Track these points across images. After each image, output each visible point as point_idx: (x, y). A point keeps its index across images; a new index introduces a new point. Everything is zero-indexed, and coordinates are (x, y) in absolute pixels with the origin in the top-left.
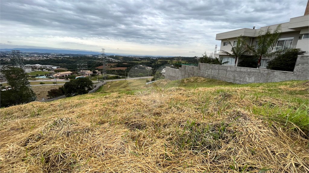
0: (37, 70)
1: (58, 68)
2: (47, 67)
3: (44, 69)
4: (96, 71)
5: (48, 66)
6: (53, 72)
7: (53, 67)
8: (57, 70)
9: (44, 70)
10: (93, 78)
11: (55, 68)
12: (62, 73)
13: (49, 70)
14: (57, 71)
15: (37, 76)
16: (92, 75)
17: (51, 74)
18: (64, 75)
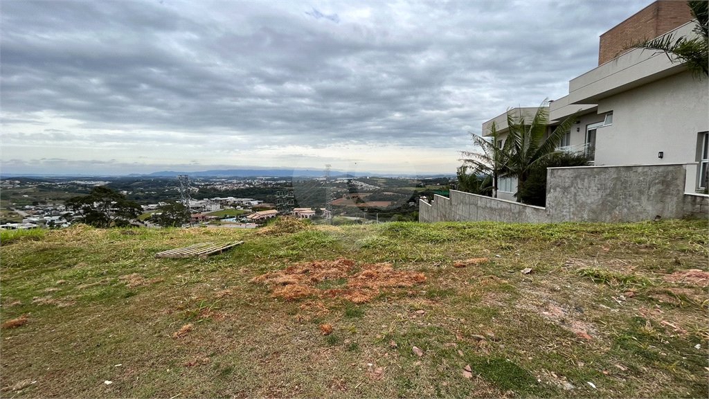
0: (228, 208)
1: (259, 203)
2: (244, 203)
3: (239, 205)
4: (321, 209)
5: (245, 201)
6: (251, 211)
7: (252, 202)
8: (258, 208)
9: (238, 207)
11: (255, 203)
12: (261, 213)
13: (245, 207)
14: (255, 209)
15: (224, 218)
16: (314, 218)
17: (246, 214)
18: (265, 217)
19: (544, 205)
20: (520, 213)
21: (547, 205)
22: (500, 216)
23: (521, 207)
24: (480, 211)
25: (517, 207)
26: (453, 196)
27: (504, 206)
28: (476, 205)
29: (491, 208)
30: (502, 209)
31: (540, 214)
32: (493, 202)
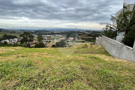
0: (56, 37)
4: (75, 38)
5: (59, 35)
10: (73, 41)
11: (61, 36)
15: (55, 39)
17: (59, 38)
19: (132, 47)
20: (121, 48)
21: (134, 47)
22: (114, 47)
23: (122, 46)
24: (108, 44)
25: (120, 45)
26: (103, 37)
27: (116, 44)
28: (108, 41)
29: (111, 44)
30: (115, 45)
31: (129, 51)
32: (112, 41)
